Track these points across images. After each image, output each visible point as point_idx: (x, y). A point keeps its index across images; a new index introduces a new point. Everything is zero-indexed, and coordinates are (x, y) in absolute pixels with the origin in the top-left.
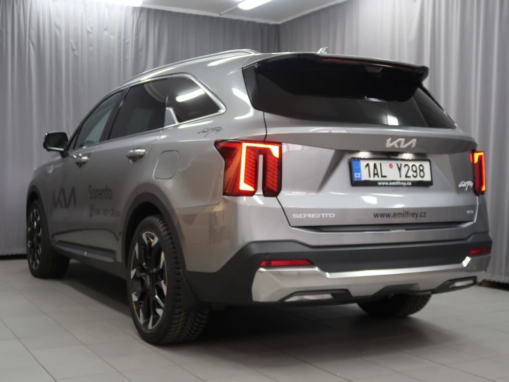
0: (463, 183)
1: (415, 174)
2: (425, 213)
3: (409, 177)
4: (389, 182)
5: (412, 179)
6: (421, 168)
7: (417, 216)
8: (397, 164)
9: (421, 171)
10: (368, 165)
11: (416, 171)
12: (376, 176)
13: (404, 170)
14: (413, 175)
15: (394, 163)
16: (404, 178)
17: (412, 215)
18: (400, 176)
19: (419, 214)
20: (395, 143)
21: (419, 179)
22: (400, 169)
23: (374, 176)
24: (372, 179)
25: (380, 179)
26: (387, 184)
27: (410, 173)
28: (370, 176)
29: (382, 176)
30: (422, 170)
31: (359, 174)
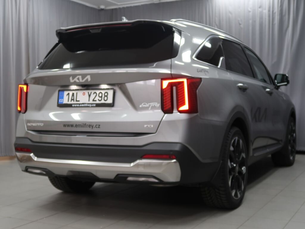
0: (144, 104)
1: (100, 99)
2: (99, 125)
3: (96, 101)
4: (79, 104)
5: (98, 102)
6: (106, 94)
7: (92, 127)
8: (88, 93)
9: (105, 96)
10: (68, 94)
11: (101, 97)
12: (72, 101)
13: (93, 96)
14: (99, 100)
15: (86, 92)
16: (91, 102)
17: (89, 126)
18: (89, 101)
19: (94, 126)
20: (76, 79)
21: (103, 102)
22: (90, 96)
23: (71, 101)
24: (70, 102)
25: (75, 102)
26: (78, 105)
27: (97, 98)
28: (68, 101)
29: (77, 101)
30: (107, 96)
31: (62, 100)
